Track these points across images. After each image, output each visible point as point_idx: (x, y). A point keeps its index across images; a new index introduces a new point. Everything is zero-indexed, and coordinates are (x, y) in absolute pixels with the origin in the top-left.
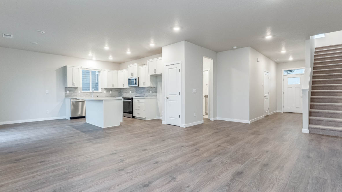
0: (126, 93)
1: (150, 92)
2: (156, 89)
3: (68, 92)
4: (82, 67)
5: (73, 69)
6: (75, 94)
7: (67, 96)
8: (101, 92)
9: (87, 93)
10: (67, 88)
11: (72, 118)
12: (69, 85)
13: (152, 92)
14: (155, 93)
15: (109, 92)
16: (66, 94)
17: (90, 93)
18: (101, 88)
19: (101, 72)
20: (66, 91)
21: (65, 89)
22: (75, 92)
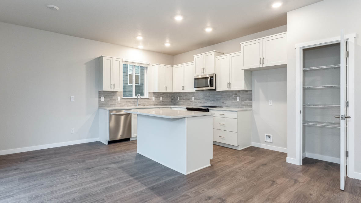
0: (184, 100)
1: (236, 99)
2: (251, 94)
3: (103, 99)
4: (123, 60)
5: (112, 61)
6: (113, 102)
7: (101, 105)
8: (148, 99)
9: (129, 100)
10: (102, 92)
11: (110, 142)
12: (106, 87)
13: (242, 100)
14: (248, 101)
15: (159, 99)
16: (100, 101)
17: (133, 100)
18: (149, 93)
19: (148, 68)
20: (100, 98)
21: (99, 94)
22: (114, 98)
